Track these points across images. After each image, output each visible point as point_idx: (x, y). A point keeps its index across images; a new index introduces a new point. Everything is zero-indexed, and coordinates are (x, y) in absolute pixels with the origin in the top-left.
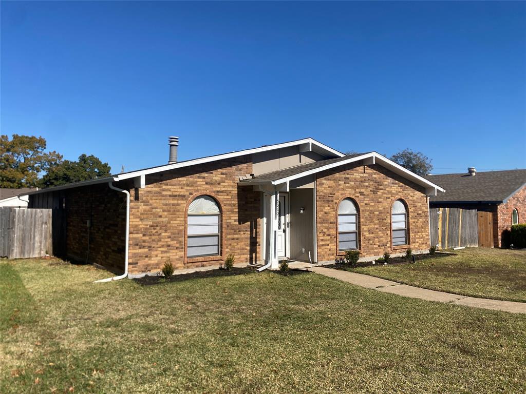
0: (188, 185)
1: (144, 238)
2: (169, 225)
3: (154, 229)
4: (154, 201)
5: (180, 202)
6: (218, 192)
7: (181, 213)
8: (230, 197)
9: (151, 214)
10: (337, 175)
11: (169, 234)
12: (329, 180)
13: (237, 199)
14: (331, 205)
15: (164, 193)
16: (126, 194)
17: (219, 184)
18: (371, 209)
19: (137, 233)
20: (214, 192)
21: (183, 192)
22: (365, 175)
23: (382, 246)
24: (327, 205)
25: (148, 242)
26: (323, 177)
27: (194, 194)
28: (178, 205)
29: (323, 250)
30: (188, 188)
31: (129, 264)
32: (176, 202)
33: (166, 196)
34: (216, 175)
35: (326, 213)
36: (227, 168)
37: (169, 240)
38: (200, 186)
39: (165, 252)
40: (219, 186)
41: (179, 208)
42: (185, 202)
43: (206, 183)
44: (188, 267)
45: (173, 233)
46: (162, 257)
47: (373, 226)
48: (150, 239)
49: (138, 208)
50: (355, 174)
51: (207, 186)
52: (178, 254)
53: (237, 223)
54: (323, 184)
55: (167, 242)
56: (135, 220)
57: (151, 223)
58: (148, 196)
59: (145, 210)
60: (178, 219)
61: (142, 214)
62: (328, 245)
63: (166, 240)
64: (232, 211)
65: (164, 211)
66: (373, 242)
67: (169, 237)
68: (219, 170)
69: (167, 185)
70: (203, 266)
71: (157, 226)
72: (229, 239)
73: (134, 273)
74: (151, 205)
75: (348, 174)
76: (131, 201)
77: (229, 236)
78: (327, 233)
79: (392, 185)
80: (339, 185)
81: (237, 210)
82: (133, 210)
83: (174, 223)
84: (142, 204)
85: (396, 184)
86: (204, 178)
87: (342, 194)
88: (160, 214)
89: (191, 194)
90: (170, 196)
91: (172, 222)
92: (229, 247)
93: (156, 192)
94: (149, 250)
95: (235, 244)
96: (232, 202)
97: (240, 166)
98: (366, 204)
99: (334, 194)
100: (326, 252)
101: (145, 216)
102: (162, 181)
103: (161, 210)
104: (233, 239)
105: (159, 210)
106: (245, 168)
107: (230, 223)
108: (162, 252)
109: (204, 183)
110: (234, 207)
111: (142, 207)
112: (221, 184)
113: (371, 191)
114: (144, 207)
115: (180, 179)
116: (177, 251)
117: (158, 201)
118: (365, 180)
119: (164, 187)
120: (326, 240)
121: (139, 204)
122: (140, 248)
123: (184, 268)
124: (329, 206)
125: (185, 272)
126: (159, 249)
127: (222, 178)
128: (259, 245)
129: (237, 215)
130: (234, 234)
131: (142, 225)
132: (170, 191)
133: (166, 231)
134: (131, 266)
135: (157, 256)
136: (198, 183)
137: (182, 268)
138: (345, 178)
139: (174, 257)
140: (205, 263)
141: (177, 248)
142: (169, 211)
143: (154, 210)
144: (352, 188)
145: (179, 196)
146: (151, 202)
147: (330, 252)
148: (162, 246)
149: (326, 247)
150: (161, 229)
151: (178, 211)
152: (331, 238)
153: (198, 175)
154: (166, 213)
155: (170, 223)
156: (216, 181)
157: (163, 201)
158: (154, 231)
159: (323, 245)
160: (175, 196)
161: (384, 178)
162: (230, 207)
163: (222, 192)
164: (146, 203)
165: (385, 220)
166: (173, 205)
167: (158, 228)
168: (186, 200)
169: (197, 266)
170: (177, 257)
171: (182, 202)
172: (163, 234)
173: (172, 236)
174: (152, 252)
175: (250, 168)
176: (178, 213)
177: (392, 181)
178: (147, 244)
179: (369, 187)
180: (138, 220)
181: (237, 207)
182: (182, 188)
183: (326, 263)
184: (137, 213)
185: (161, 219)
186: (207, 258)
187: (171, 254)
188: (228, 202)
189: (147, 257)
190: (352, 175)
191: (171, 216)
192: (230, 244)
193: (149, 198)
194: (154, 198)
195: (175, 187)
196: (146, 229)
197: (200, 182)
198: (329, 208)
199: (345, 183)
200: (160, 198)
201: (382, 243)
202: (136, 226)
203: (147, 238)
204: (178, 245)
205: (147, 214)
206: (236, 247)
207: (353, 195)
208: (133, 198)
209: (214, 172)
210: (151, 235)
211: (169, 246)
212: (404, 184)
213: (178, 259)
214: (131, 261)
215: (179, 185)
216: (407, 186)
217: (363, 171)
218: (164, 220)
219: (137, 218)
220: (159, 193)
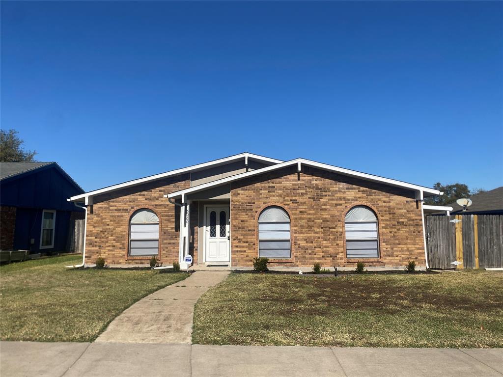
0: (130, 202)
1: (96, 240)
2: (114, 231)
3: (103, 234)
4: (103, 214)
5: (123, 214)
6: (156, 205)
7: (124, 223)
8: (167, 209)
9: (101, 223)
10: (258, 185)
11: (115, 238)
12: (246, 190)
13: (174, 211)
14: (249, 214)
15: (111, 208)
16: (85, 210)
17: (157, 199)
18: (309, 216)
19: (91, 236)
20: (153, 206)
21: (126, 207)
22: (299, 182)
23: (328, 257)
24: (244, 214)
25: (99, 243)
26: (239, 187)
27: (135, 208)
28: (122, 216)
29: (237, 255)
30: (131, 203)
31: (86, 257)
32: (120, 214)
33: (112, 210)
34: (155, 193)
35: (242, 221)
36: (166, 186)
37: (114, 242)
38: (140, 201)
39: (111, 251)
40: (157, 201)
41: (122, 218)
42: (127, 214)
43: (146, 199)
44: (129, 263)
45: (117, 237)
46: (109, 254)
47: (313, 235)
48: (100, 240)
49: (93, 219)
50: (282, 182)
51: (147, 201)
52: (121, 252)
53: (174, 230)
54: (239, 194)
55: (112, 243)
56: (90, 227)
57: (101, 229)
58: (100, 210)
59: (97, 220)
60: (121, 227)
61: (95, 223)
62: (245, 251)
63: (112, 242)
64: (169, 221)
65: (111, 221)
66: (313, 252)
67: (114, 240)
68: (157, 188)
69: (114, 202)
70: (142, 263)
71: (105, 232)
72: (166, 244)
73: (88, 264)
74: (102, 216)
75: (273, 183)
76: (88, 214)
77: (165, 241)
78: (244, 240)
79: (346, 190)
80: (261, 194)
81: (174, 220)
82: (89, 220)
83: (118, 230)
84: (95, 216)
85: (355, 189)
86: (144, 195)
87: (264, 203)
88: (108, 223)
89: (132, 208)
90: (116, 210)
91: (117, 229)
92: (166, 250)
93: (105, 208)
94: (99, 249)
95: (171, 248)
96: (169, 213)
97: (178, 184)
98: (301, 212)
99: (254, 203)
100: (242, 258)
101: (97, 225)
102: (110, 199)
103: (109, 220)
104: (170, 244)
105: (107, 220)
106: (182, 184)
107: (167, 230)
108: (109, 250)
109: (144, 199)
110: (171, 218)
111: (95, 218)
112: (159, 199)
113: (309, 198)
114: (96, 218)
115: (124, 197)
116: (120, 250)
117: (106, 214)
118: (299, 187)
119: (111, 204)
120: (243, 247)
121: (93, 216)
122: (93, 247)
123: (126, 263)
124: (246, 215)
125: (126, 266)
126: (106, 248)
127: (160, 194)
128: (197, 250)
129: (174, 224)
130: (170, 240)
131: (95, 231)
132: (116, 206)
133: (112, 235)
134: (86, 259)
135: (105, 253)
136: (139, 199)
137: (124, 263)
138: (269, 187)
139: (118, 255)
140: (144, 261)
141: (120, 248)
142: (114, 221)
143: (103, 221)
144: (280, 196)
145: (123, 210)
146: (101, 214)
147: (248, 258)
148: (109, 246)
149: (242, 253)
150: (108, 233)
151: (122, 221)
152: (249, 245)
153: (139, 193)
154: (112, 223)
155: (115, 229)
156: (155, 197)
157: (110, 214)
158: (103, 235)
159: (237, 251)
160: (120, 210)
161: (331, 184)
162: (167, 218)
163: (160, 205)
164: (98, 215)
165: (334, 228)
166: (118, 216)
167: (106, 233)
168: (129, 212)
169: (136, 263)
170: (120, 255)
171: (125, 214)
172: (110, 238)
173: (116, 239)
174: (102, 250)
175: (188, 184)
176: (121, 222)
177: (346, 187)
178: (97, 244)
179: (307, 194)
180: (92, 227)
181: (174, 217)
182: (125, 204)
183: (242, 268)
184: (92, 223)
185: (108, 227)
186: (144, 258)
187: (116, 253)
188: (165, 214)
189: (97, 253)
190: (280, 183)
191: (116, 225)
192: (167, 248)
193: (100, 212)
194: (104, 212)
195: (120, 204)
196: (97, 233)
197: (141, 198)
198: (247, 216)
199: (269, 192)
200: (108, 211)
201: (327, 254)
202: (91, 231)
203: (97, 240)
204: (121, 246)
205: (98, 223)
206: (172, 250)
207: (281, 203)
208: (89, 212)
209: (152, 190)
210: (101, 238)
211: (114, 246)
212: (369, 188)
213: (122, 257)
214: (87, 255)
215: (123, 202)
216: (373, 191)
217: (297, 178)
218: (111, 227)
219: (91, 226)
220: (108, 208)
